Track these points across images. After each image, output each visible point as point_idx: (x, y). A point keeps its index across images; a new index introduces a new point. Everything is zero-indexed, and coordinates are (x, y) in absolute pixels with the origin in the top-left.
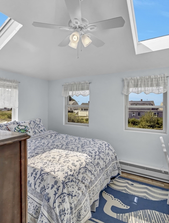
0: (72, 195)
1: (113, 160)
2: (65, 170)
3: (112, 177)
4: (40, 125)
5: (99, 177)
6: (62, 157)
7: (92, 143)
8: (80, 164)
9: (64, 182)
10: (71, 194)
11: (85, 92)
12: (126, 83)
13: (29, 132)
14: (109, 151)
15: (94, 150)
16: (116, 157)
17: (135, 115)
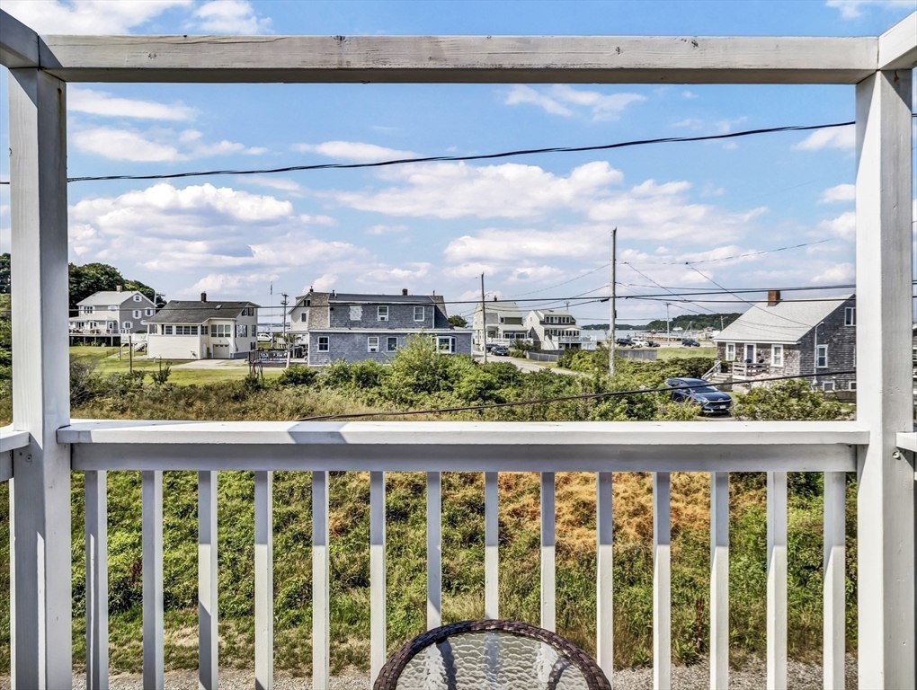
17: (377, 348)
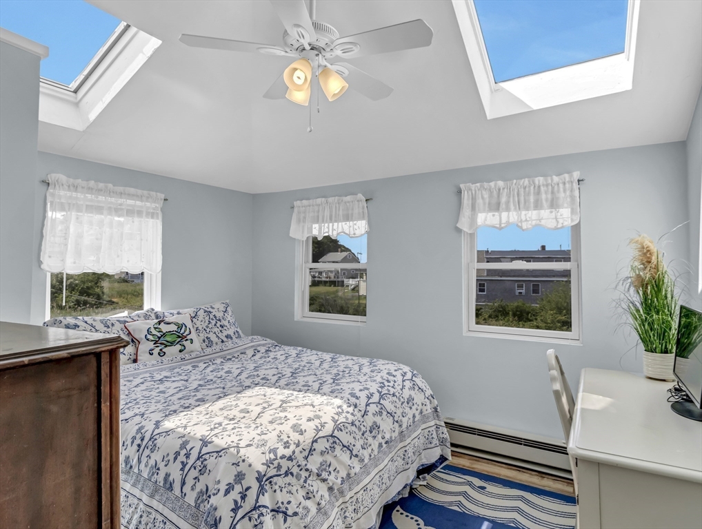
0: (285, 513)
1: (425, 419)
2: (268, 444)
3: (422, 465)
4: (225, 320)
5: (376, 466)
6: (271, 408)
7: (366, 369)
8: (317, 427)
9: (265, 475)
10: (284, 510)
11: (355, 226)
12: (468, 199)
13: (189, 341)
14: (412, 393)
15: (368, 389)
16: (436, 409)
17: (523, 291)
